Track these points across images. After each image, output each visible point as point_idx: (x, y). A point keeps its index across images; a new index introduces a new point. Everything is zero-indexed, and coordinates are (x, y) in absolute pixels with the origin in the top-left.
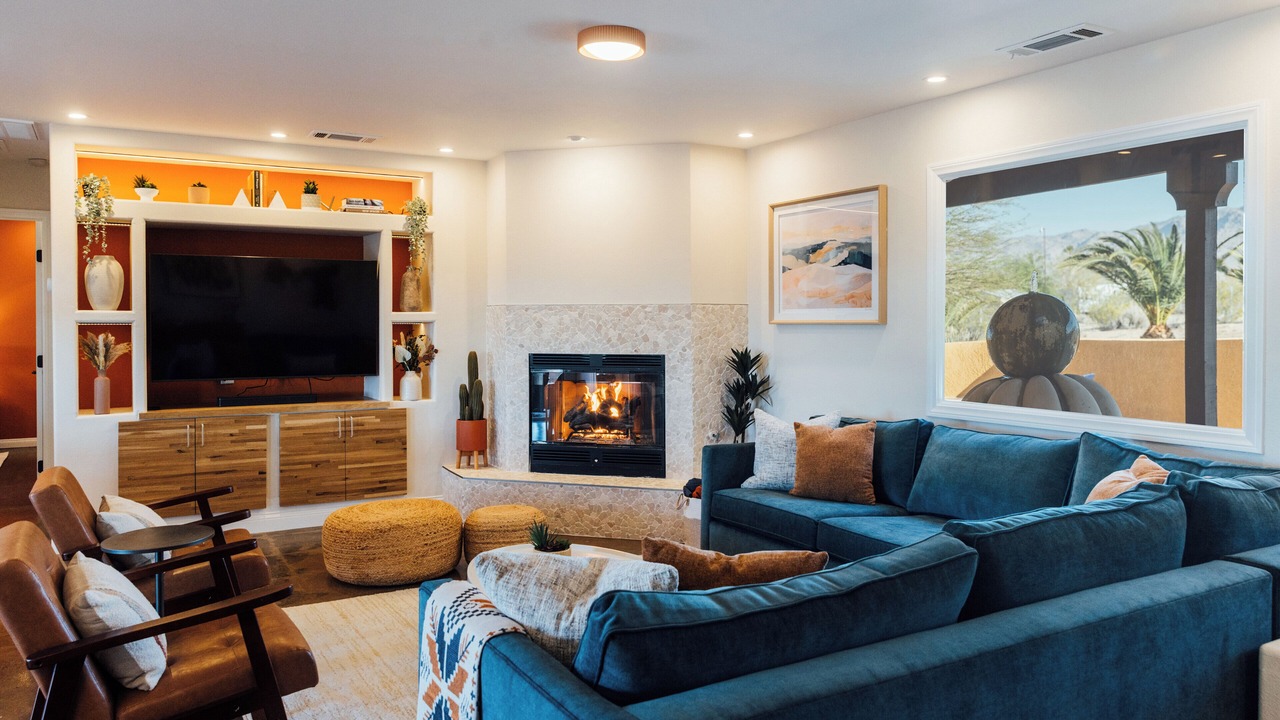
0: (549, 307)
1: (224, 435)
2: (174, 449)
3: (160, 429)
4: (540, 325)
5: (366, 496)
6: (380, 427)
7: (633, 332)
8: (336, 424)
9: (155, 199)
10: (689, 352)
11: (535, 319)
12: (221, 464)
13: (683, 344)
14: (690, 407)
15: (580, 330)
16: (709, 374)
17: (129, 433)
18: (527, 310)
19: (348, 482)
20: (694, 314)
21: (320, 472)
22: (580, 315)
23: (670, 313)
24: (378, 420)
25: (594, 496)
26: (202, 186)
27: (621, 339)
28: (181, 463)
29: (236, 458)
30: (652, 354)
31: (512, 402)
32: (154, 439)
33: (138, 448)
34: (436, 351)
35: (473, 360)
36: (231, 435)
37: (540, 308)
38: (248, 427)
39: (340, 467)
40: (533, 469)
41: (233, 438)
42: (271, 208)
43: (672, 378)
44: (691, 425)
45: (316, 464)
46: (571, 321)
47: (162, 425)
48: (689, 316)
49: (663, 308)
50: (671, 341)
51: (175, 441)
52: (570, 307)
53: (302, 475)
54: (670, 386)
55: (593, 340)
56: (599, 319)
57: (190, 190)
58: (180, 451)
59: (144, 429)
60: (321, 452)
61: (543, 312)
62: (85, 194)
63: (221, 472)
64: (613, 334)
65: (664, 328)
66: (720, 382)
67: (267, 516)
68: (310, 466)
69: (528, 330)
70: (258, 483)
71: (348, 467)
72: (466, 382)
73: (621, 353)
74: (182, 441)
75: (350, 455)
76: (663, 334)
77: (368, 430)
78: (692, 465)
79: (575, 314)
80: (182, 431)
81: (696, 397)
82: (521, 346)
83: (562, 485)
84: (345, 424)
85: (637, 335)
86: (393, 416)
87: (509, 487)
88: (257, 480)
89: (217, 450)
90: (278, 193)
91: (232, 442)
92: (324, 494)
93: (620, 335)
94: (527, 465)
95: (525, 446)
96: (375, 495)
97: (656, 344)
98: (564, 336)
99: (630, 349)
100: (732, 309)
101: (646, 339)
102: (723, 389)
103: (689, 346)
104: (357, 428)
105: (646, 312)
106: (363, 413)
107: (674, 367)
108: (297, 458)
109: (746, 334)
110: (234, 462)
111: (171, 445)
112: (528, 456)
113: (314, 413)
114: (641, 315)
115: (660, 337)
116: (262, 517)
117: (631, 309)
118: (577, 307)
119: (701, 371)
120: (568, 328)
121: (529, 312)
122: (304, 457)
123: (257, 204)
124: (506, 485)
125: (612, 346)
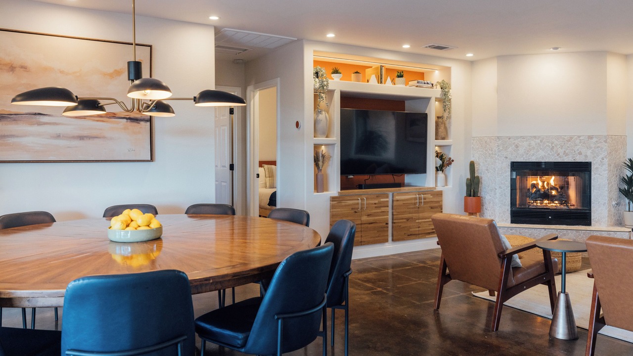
0: (523, 137)
1: (372, 204)
2: (353, 211)
3: (348, 200)
4: (517, 146)
5: (427, 236)
6: (432, 200)
7: (572, 150)
8: (416, 199)
9: (341, 79)
10: (606, 160)
11: (514, 143)
12: (371, 219)
13: (601, 156)
14: (606, 189)
15: (541, 149)
16: (613, 171)
17: (336, 202)
18: (509, 139)
19: (420, 229)
20: (608, 141)
21: (409, 224)
22: (541, 141)
23: (594, 140)
24: (432, 197)
25: (565, 235)
26: (359, 73)
27: (566, 154)
28: (356, 218)
29: (376, 216)
30: (583, 161)
31: (500, 187)
32: (345, 206)
33: (339, 210)
34: (453, 161)
35: (472, 165)
36: (375, 204)
37: (517, 138)
38: (382, 200)
39: (417, 221)
40: (512, 222)
41: (376, 205)
42: (386, 85)
43: (595, 174)
44: (607, 198)
45: (408, 219)
46: (536, 144)
47: (349, 198)
48: (606, 142)
49: (590, 137)
50: (595, 154)
51: (354, 207)
52: (535, 137)
53: (403, 225)
54: (594, 178)
55: (549, 154)
56: (552, 143)
57: (353, 75)
58: (356, 212)
59: (342, 201)
60: (410, 213)
61: (519, 140)
62: (317, 77)
63: (372, 223)
64: (561, 151)
65: (591, 148)
66: (617, 176)
67: (387, 247)
68: (405, 220)
69: (510, 149)
70: (385, 229)
71: (420, 221)
72: (469, 177)
73: (565, 161)
74: (356, 206)
75: (421, 215)
76: (590, 151)
77: (428, 202)
78: (607, 219)
79: (538, 141)
80: (356, 201)
81: (609, 184)
82: (507, 158)
83: (545, 229)
84: (420, 198)
85: (575, 152)
86: (438, 195)
87: (513, 231)
88: (384, 227)
89: (369, 212)
90: (389, 77)
91: (376, 207)
92: (411, 235)
93: (565, 151)
94: (509, 220)
95: (508, 210)
96: (431, 236)
97: (586, 156)
98: (532, 152)
99: (571, 159)
100: (621, 138)
101: (580, 153)
102: (618, 179)
103: (606, 157)
104: (425, 201)
105: (580, 140)
106: (427, 193)
107: (597, 168)
108: (400, 216)
109: (626, 151)
110: (376, 218)
111: (352, 209)
112: (510, 215)
113: (407, 193)
114: (578, 141)
115: (589, 153)
116: (385, 247)
117: (571, 138)
118: (539, 137)
119: (610, 170)
120: (534, 148)
121: (511, 140)
122: (403, 216)
123: (381, 82)
124: (511, 230)
125: (560, 157)
